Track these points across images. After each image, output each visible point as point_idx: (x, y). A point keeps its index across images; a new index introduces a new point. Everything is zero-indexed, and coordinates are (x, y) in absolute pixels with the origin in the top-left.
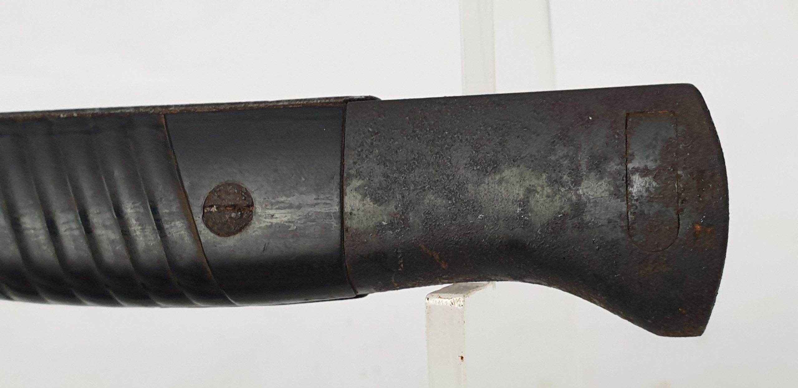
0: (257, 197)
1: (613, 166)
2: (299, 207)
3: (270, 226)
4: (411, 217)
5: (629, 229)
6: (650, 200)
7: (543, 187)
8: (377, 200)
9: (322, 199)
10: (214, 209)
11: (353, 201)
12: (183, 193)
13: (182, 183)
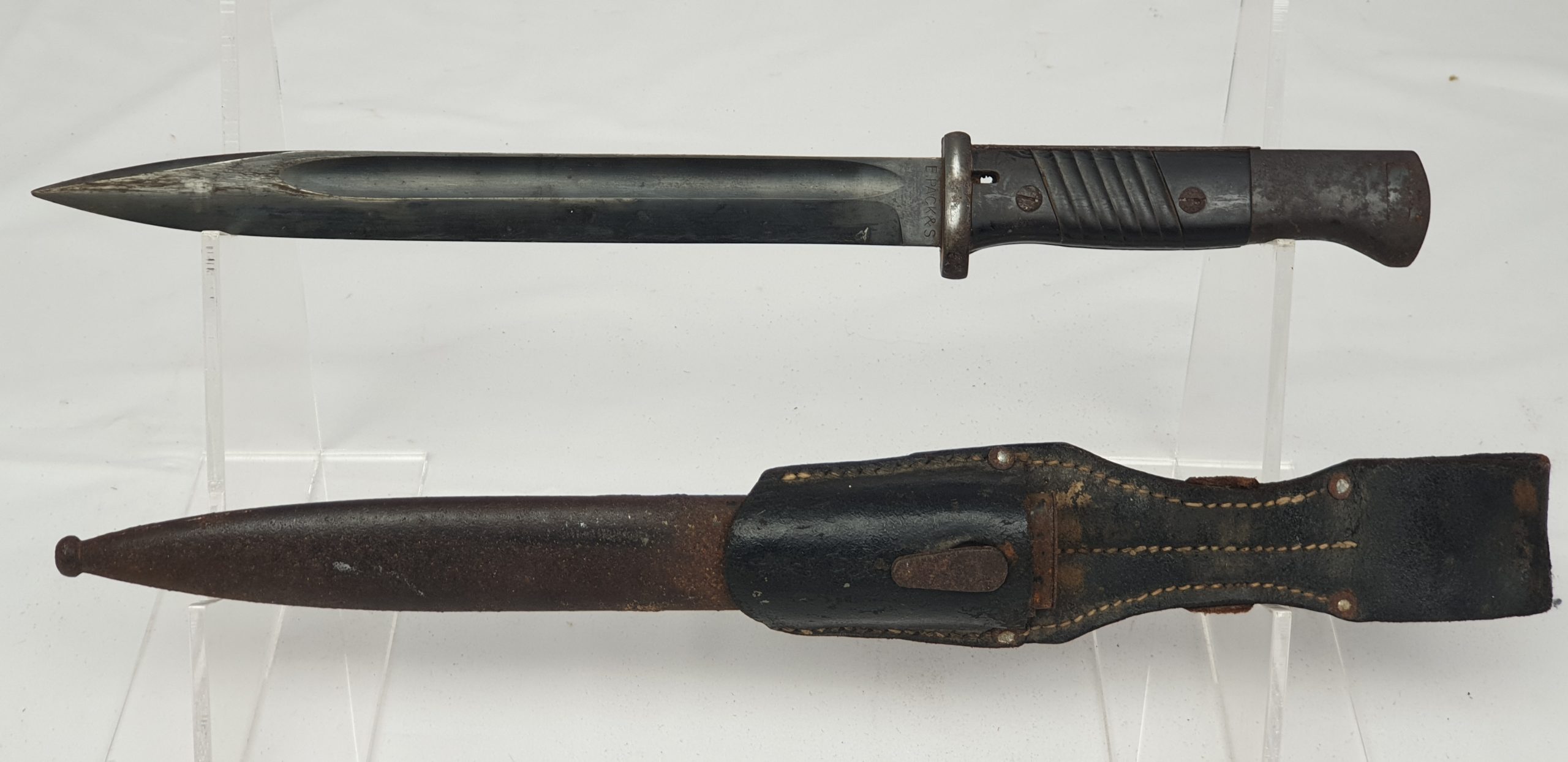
0: (1208, 195)
1: (1381, 187)
2: (1230, 200)
3: (1215, 209)
4: (1286, 207)
5: (1388, 217)
6: (1397, 203)
7: (1349, 195)
8: (1269, 199)
9: (1241, 197)
10: (1184, 200)
11: (1257, 198)
12: (1167, 191)
13: (1167, 186)
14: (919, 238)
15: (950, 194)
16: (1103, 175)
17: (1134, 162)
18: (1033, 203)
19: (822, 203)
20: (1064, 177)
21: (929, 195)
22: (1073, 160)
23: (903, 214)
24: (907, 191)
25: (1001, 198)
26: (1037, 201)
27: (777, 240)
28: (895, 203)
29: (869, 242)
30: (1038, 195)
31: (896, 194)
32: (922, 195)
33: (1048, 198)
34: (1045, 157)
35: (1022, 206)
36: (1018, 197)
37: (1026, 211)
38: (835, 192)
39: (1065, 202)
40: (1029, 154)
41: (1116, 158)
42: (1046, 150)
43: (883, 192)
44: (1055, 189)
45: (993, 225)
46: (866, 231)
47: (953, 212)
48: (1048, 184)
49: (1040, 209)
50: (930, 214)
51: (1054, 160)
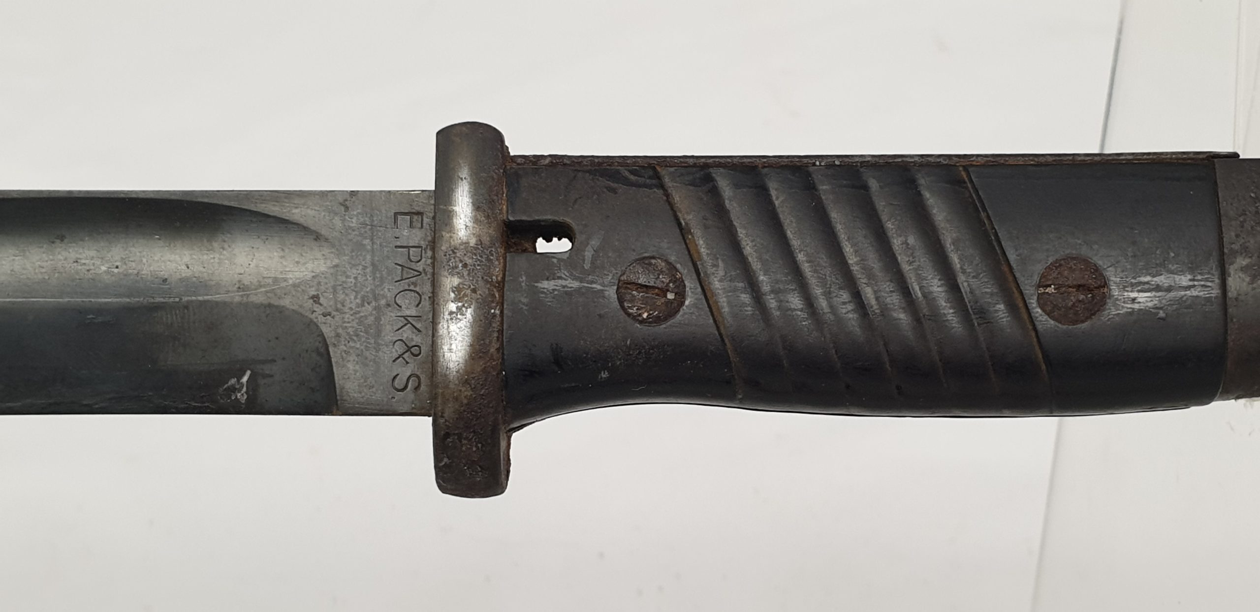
0: (1114, 278)
2: (1168, 288)
3: (1132, 312)
9: (1198, 280)
10: (1051, 290)
11: (1237, 282)
12: (1005, 268)
13: (1004, 253)
14: (378, 396)
15: (450, 282)
16: (839, 228)
17: (919, 194)
18: (660, 301)
19: (129, 310)
20: (741, 233)
21: (404, 285)
22: (762, 191)
23: (338, 335)
24: (348, 277)
25: (578, 290)
26: (670, 296)
27: (17, 405)
28: (316, 307)
29: (253, 407)
30: (674, 280)
31: (319, 283)
32: (386, 286)
33: (699, 290)
34: (690, 185)
35: (633, 311)
36: (624, 286)
37: (643, 322)
38: (165, 280)
39: (745, 298)
40: (650, 178)
41: (874, 184)
42: (695, 165)
43: (285, 280)
44: (715, 266)
45: (558, 359)
46: (245, 379)
47: (453, 327)
48: (698, 252)
49: (679, 317)
50: (407, 333)
51: (715, 192)
